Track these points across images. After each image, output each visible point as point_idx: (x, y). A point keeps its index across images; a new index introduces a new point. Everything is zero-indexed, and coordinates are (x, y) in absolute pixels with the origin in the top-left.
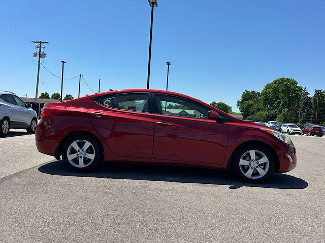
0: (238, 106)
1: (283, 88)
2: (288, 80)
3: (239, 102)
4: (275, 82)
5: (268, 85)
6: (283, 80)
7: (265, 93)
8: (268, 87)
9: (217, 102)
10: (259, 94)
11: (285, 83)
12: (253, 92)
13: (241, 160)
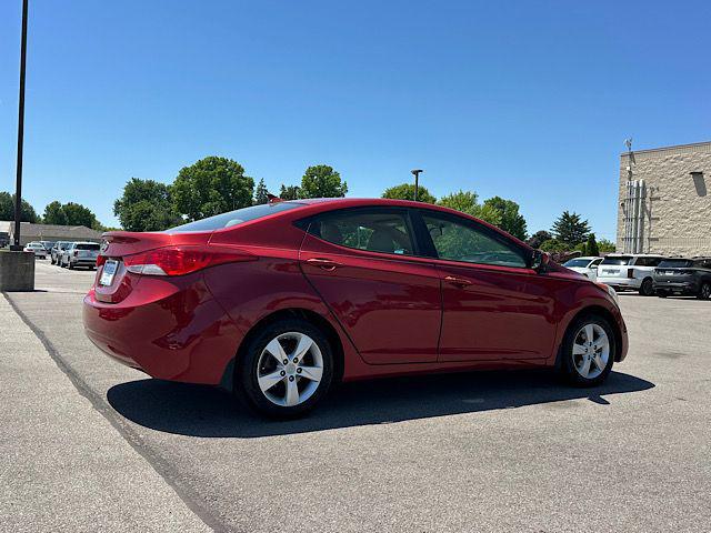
0: (116, 213)
1: (216, 180)
2: (225, 162)
3: (118, 204)
4: (200, 165)
5: (185, 169)
6: (214, 160)
7: (181, 187)
8: (185, 174)
9: (64, 203)
10: (162, 188)
11: (219, 168)
12: (151, 184)
13: (575, 345)
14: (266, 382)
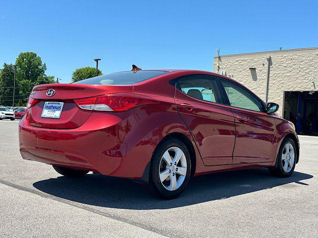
13: (283, 154)
14: (163, 177)
